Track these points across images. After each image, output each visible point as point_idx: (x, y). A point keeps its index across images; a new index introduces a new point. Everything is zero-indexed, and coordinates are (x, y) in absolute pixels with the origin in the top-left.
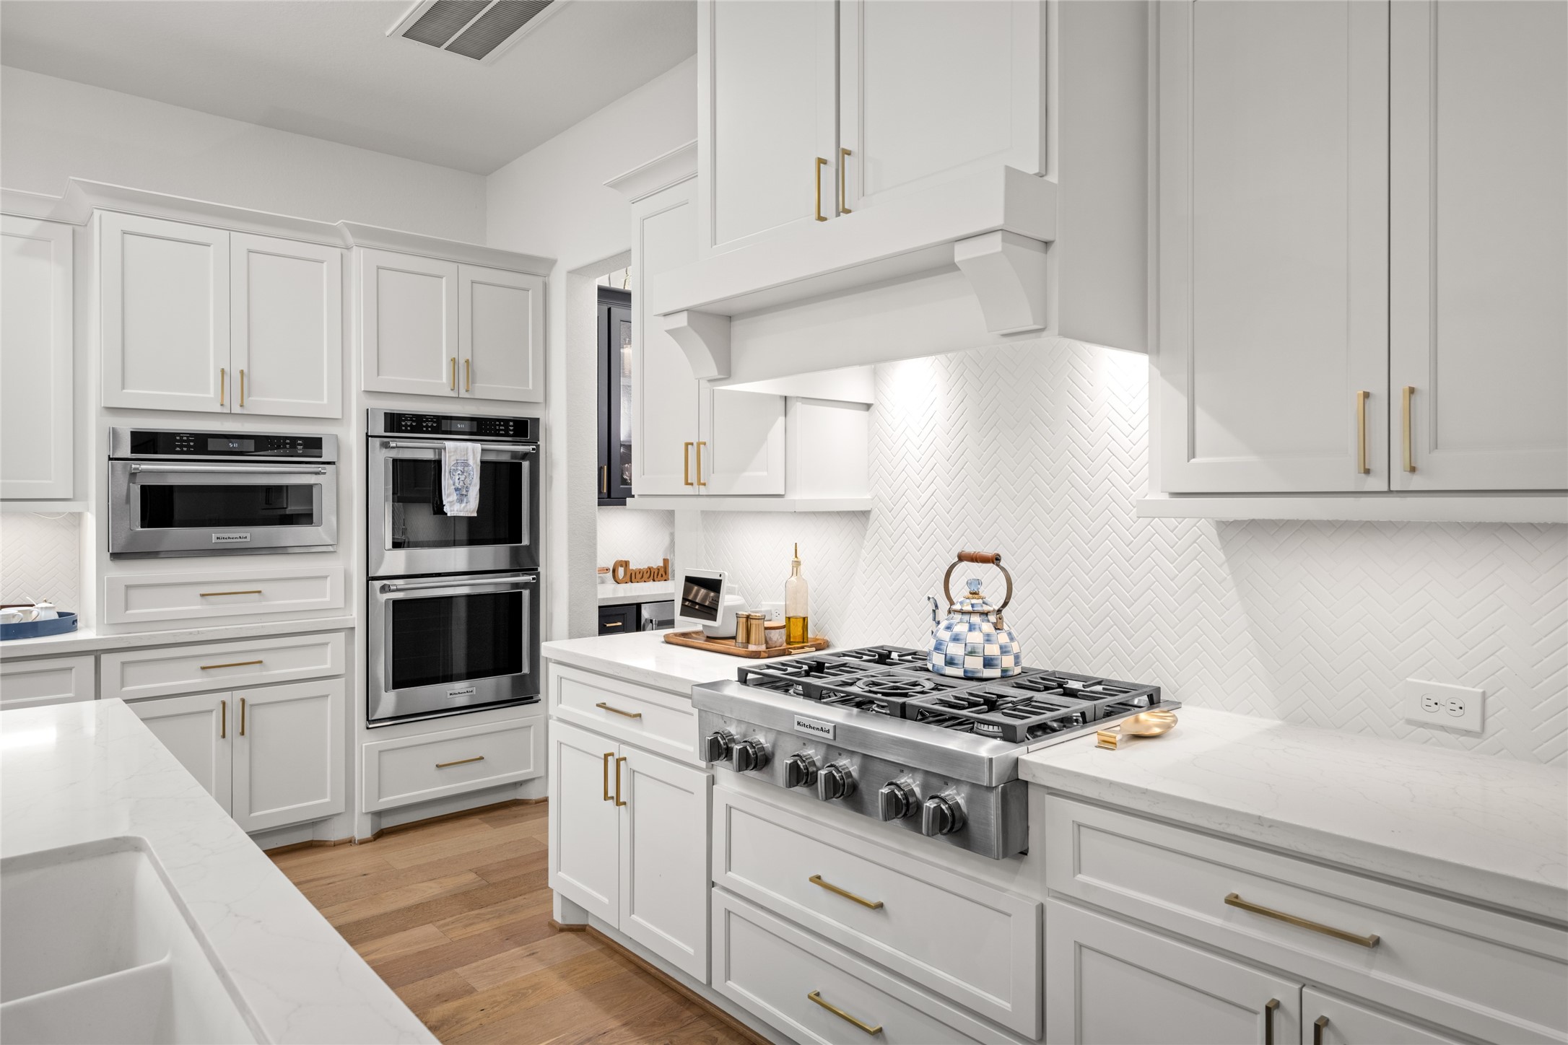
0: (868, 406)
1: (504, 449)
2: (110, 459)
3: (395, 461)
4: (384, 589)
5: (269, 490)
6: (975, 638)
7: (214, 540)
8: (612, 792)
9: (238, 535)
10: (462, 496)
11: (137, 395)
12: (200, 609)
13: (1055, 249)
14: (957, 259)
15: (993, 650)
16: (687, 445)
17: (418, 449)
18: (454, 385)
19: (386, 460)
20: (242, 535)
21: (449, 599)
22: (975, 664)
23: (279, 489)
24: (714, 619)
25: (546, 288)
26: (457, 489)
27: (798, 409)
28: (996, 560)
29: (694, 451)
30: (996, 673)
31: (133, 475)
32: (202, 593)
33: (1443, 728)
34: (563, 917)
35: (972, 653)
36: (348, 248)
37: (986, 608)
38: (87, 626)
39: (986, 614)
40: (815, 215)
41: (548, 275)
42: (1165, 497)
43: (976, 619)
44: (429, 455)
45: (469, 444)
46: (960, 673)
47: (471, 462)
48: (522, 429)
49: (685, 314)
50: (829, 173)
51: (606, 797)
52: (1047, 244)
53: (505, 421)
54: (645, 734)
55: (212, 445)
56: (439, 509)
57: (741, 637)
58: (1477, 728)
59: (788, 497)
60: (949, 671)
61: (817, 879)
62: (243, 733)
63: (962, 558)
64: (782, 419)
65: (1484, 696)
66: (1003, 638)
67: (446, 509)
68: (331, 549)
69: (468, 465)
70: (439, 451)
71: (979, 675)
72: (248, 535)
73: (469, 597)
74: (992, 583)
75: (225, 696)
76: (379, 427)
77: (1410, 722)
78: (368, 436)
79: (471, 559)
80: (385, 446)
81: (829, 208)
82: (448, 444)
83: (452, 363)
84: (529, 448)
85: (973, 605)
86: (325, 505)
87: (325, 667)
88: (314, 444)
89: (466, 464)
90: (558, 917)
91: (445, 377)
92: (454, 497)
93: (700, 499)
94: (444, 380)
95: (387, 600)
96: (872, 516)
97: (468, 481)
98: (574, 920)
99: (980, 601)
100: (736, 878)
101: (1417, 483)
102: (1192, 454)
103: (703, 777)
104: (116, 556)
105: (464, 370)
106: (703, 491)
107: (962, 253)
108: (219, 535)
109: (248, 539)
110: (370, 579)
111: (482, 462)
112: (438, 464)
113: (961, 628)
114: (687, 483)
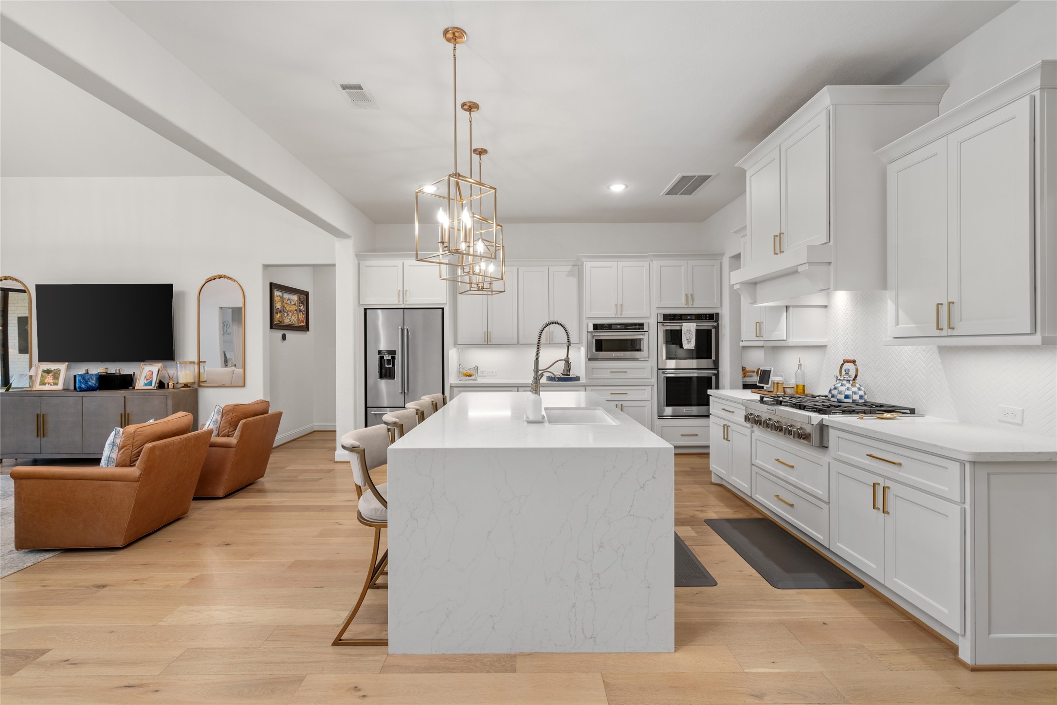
0: (826, 307)
1: (706, 325)
3: (666, 330)
4: (664, 373)
5: (632, 340)
6: (842, 388)
8: (726, 438)
10: (689, 341)
11: (595, 313)
13: (832, 264)
14: (799, 271)
15: (849, 393)
16: (757, 323)
17: (674, 326)
18: (687, 304)
19: (664, 330)
21: (691, 378)
22: (841, 397)
23: (634, 339)
24: (768, 384)
25: (721, 264)
26: (687, 340)
27: (791, 309)
28: (854, 362)
29: (759, 325)
30: (851, 401)
31: (594, 336)
33: (1010, 423)
34: (715, 480)
35: (841, 394)
36: (652, 261)
37: (849, 379)
38: (583, 380)
39: (849, 381)
40: (773, 253)
41: (722, 259)
42: (892, 339)
44: (678, 328)
45: (692, 324)
46: (836, 400)
47: (692, 330)
48: (713, 317)
49: (739, 284)
50: (777, 239)
51: (724, 438)
52: (829, 264)
53: (706, 315)
54: (735, 418)
55: (613, 327)
56: (681, 347)
57: (775, 390)
58: (1020, 422)
59: (787, 341)
61: (777, 460)
64: (785, 314)
65: (1023, 411)
66: (855, 389)
67: (683, 346)
68: (647, 359)
69: (691, 331)
70: (681, 326)
71: (843, 401)
73: (697, 377)
76: (661, 319)
77: (1000, 421)
78: (658, 322)
79: (698, 364)
80: (663, 325)
81: (777, 251)
82: (684, 324)
83: (686, 295)
84: (715, 324)
85: (844, 378)
86: (644, 345)
87: (645, 397)
88: (641, 326)
89: (690, 331)
90: (713, 481)
91: (684, 300)
92: (686, 342)
94: (683, 302)
95: (664, 377)
96: (828, 348)
97: (691, 337)
98: (718, 481)
99: (848, 376)
100: (758, 462)
102: (897, 324)
103: (749, 431)
104: (589, 359)
105: (690, 298)
107: (800, 269)
108: (615, 354)
109: (624, 356)
110: (658, 369)
111: (696, 330)
112: (681, 330)
114: (756, 336)
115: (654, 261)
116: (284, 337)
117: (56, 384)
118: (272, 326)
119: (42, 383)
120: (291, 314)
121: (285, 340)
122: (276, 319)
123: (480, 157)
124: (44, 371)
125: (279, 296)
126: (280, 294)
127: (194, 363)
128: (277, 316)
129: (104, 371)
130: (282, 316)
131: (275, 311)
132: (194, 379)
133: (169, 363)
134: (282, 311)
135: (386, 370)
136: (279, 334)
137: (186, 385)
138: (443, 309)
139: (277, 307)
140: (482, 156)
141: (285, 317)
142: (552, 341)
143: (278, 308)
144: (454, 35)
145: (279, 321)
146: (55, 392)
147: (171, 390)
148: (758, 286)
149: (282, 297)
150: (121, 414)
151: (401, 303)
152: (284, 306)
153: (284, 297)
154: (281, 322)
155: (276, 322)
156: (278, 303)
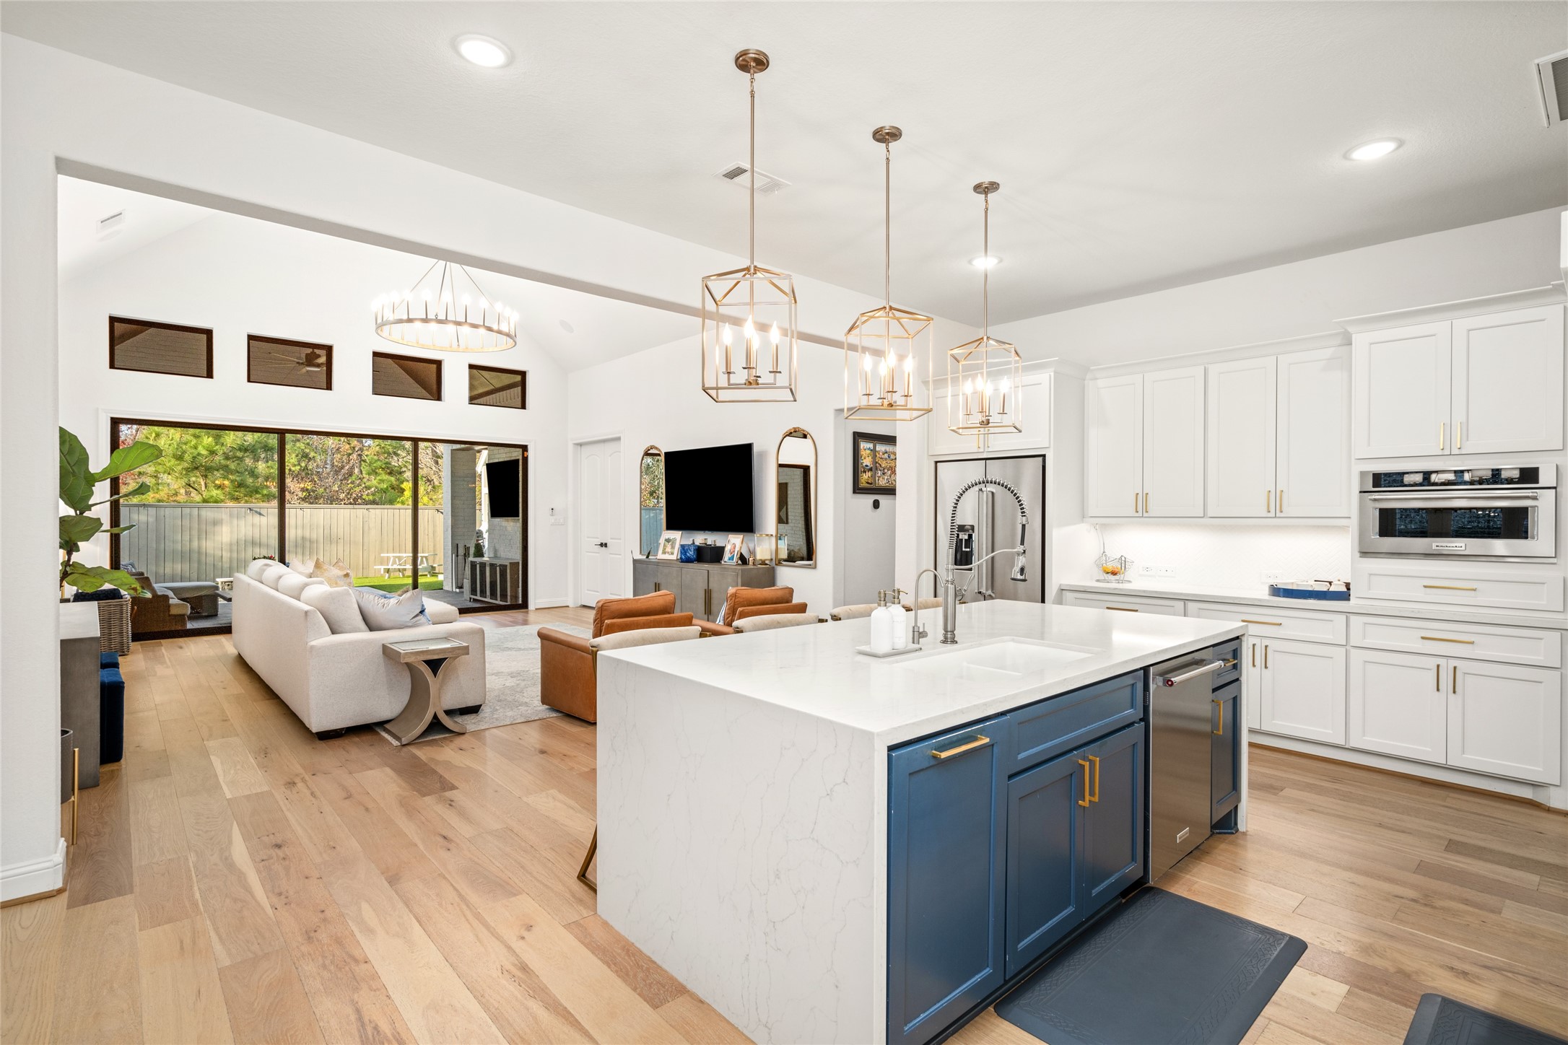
2: (1360, 492)
7: (1434, 547)
9: (1454, 545)
12: (1422, 595)
20: (1457, 545)
31: (1373, 502)
32: (1425, 584)
62: (1454, 692)
72: (1463, 545)
75: (1442, 662)
108: (1438, 544)
109: (1463, 548)
116: (876, 505)
117: (672, 554)
118: (857, 489)
119: (664, 552)
120: (889, 472)
121: (878, 508)
122: (863, 481)
123: (986, 197)
124: (666, 540)
125: (869, 449)
126: (871, 446)
127: (772, 535)
128: (865, 477)
129: (704, 542)
130: (873, 476)
131: (861, 469)
132: (771, 555)
133: (748, 535)
134: (873, 469)
135: (961, 555)
136: (868, 500)
137: (763, 563)
138: (1044, 456)
139: (864, 465)
140: (989, 195)
141: (879, 477)
142: (1281, 512)
143: (867, 466)
145: (868, 483)
146: (668, 562)
147: (751, 566)
149: (874, 451)
150: (705, 590)
151: (981, 450)
152: (877, 463)
153: (877, 449)
154: (871, 484)
155: (863, 484)
156: (867, 458)
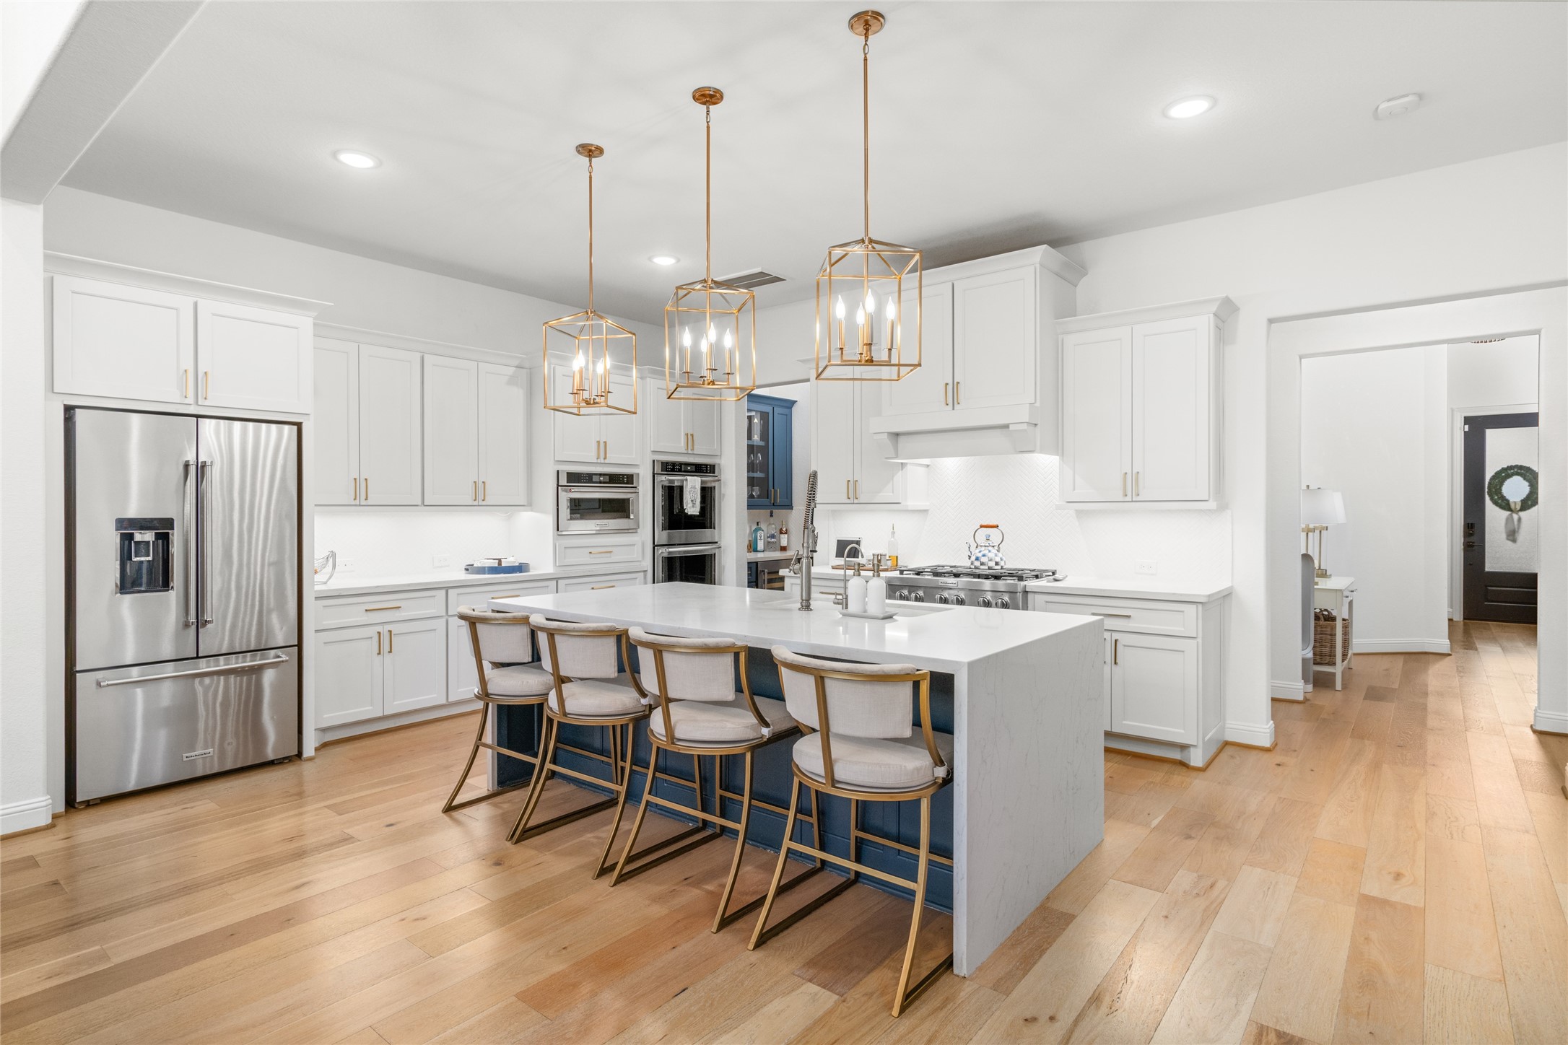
1: (707, 480)
3: (665, 486)
4: (660, 551)
6: (991, 555)
10: (692, 504)
15: (998, 559)
16: (849, 481)
17: (676, 479)
18: (688, 448)
19: (661, 485)
22: (992, 564)
24: (857, 558)
26: (692, 501)
28: (997, 527)
29: (853, 483)
35: (991, 560)
37: (993, 545)
43: (990, 548)
44: (679, 483)
45: (696, 477)
47: (697, 487)
48: (713, 470)
52: (1036, 425)
55: (595, 479)
56: (682, 511)
59: (903, 504)
60: (982, 567)
63: (982, 526)
66: (1000, 555)
67: (686, 511)
68: (639, 530)
69: (694, 489)
70: (682, 481)
74: (995, 535)
76: (658, 469)
78: (653, 473)
80: (661, 478)
82: (688, 477)
83: (686, 437)
84: (716, 480)
86: (634, 509)
88: (630, 478)
91: (683, 443)
92: (689, 504)
93: (854, 505)
96: (930, 512)
97: (695, 497)
99: (991, 542)
101: (1139, 499)
105: (690, 440)
106: (856, 501)
110: (654, 546)
111: (700, 487)
112: (682, 488)
113: (986, 552)
115: (648, 379)
144: (867, 22)
148: (901, 439)
